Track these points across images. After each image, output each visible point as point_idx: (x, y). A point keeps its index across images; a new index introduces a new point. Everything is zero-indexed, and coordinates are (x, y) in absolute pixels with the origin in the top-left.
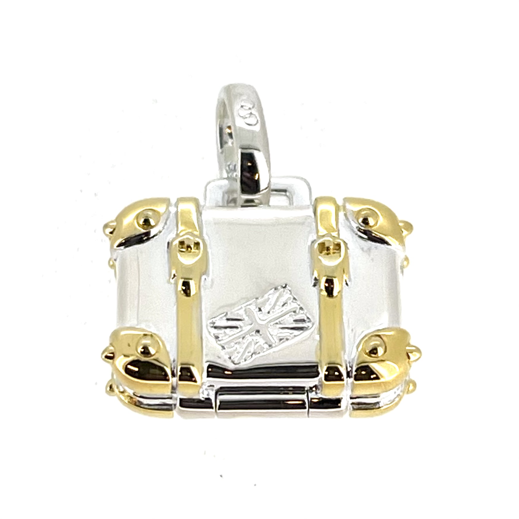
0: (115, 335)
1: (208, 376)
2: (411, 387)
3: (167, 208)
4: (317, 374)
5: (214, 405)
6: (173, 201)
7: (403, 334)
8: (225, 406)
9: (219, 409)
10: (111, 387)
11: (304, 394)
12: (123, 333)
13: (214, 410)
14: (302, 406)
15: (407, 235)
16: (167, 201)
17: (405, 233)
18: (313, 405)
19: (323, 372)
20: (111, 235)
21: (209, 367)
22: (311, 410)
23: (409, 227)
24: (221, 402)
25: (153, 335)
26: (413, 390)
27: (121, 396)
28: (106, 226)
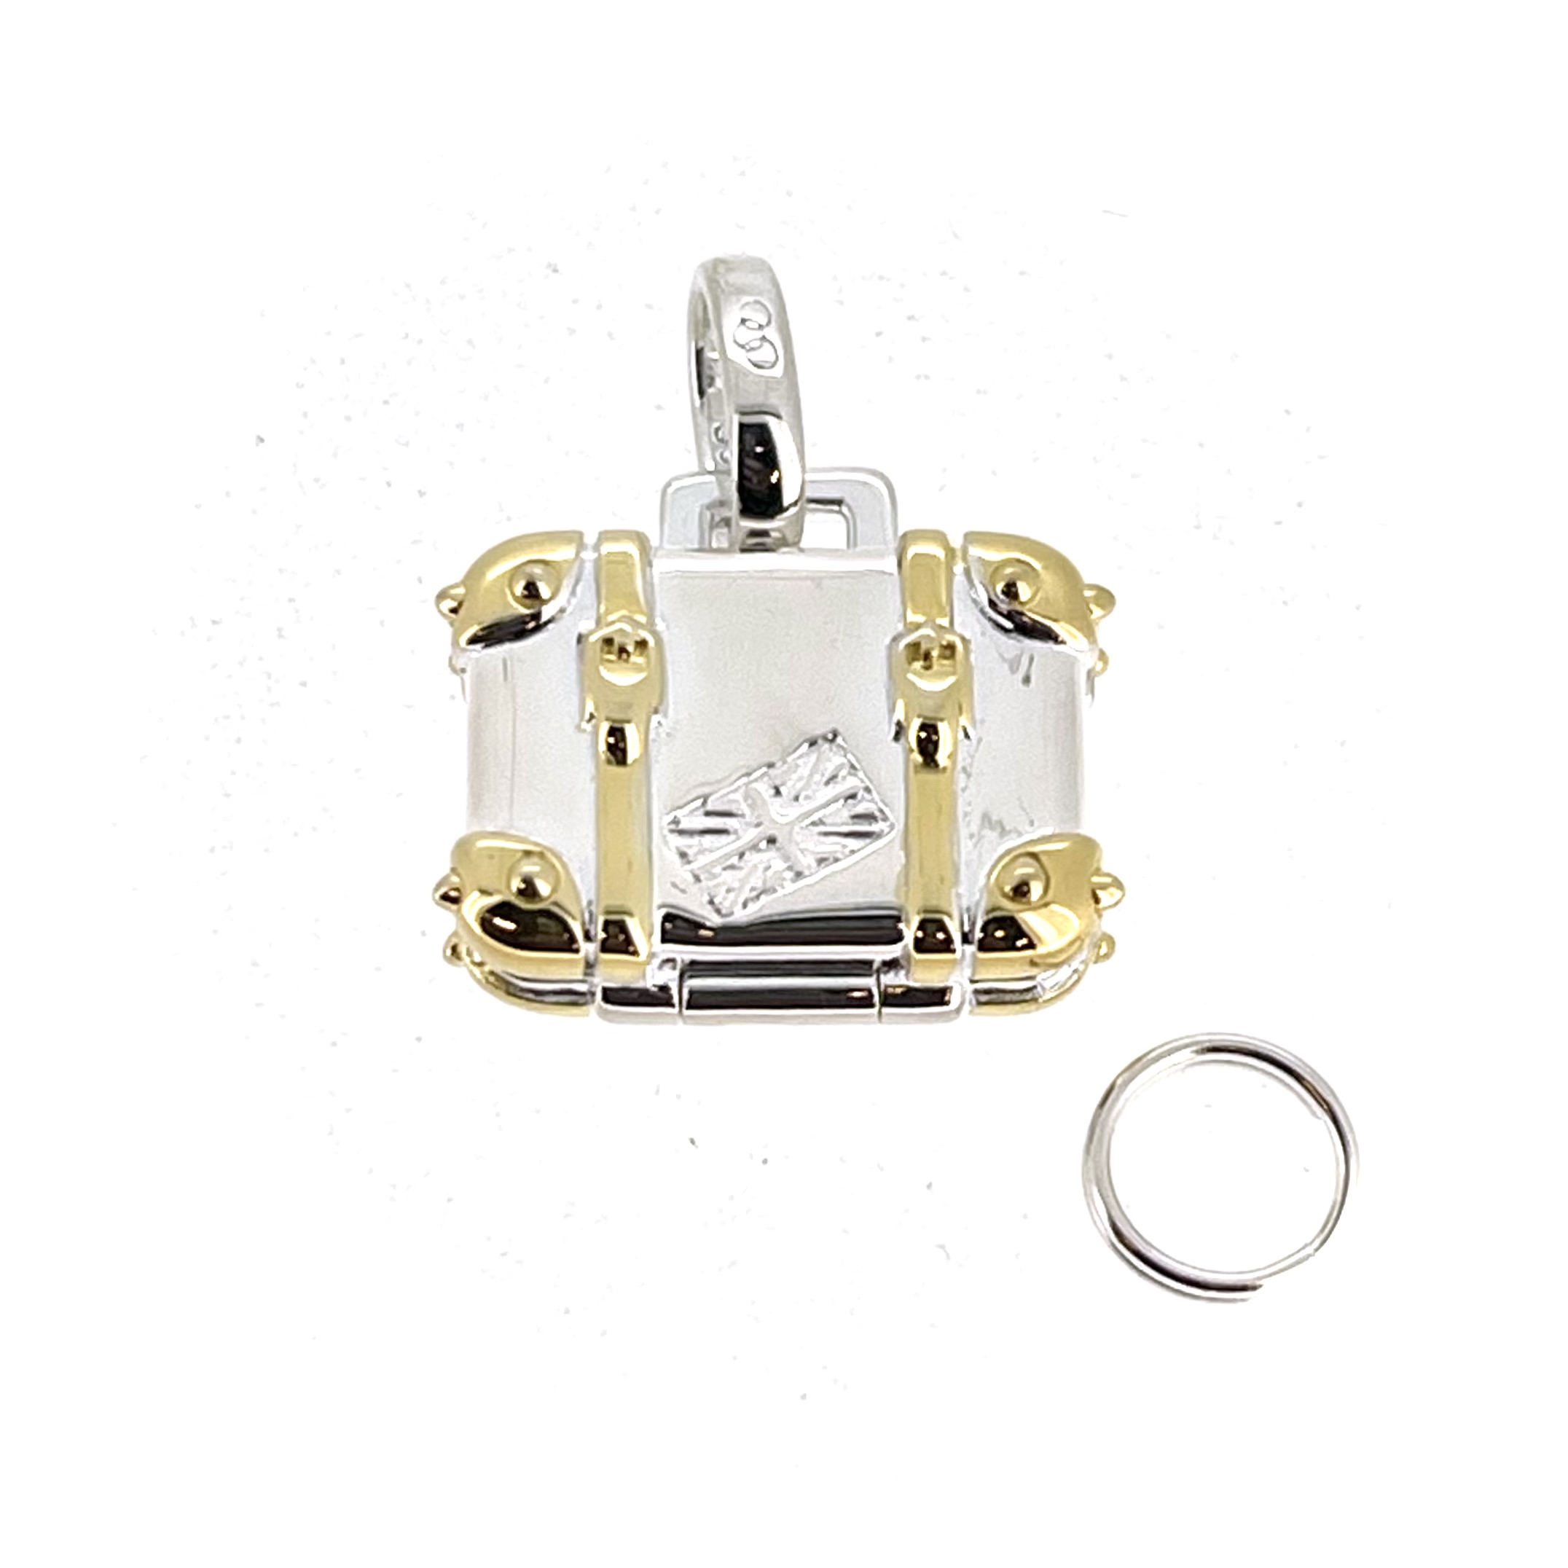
0: (463, 848)
1: (664, 940)
2: (1104, 950)
3: (578, 554)
4: (898, 938)
5: (676, 1000)
6: (590, 539)
7: (1087, 847)
8: (699, 1001)
9: (690, 1007)
10: (454, 949)
11: (870, 975)
12: (482, 844)
13: (676, 1010)
14: (866, 1002)
15: (1103, 616)
16: (576, 538)
17: (1097, 612)
18: (890, 1001)
19: (910, 931)
20: (453, 615)
21: (668, 918)
22: (886, 1010)
23: (1106, 598)
24: (691, 993)
25: (545, 852)
26: (1107, 956)
27: (476, 970)
28: (442, 596)
